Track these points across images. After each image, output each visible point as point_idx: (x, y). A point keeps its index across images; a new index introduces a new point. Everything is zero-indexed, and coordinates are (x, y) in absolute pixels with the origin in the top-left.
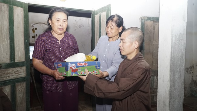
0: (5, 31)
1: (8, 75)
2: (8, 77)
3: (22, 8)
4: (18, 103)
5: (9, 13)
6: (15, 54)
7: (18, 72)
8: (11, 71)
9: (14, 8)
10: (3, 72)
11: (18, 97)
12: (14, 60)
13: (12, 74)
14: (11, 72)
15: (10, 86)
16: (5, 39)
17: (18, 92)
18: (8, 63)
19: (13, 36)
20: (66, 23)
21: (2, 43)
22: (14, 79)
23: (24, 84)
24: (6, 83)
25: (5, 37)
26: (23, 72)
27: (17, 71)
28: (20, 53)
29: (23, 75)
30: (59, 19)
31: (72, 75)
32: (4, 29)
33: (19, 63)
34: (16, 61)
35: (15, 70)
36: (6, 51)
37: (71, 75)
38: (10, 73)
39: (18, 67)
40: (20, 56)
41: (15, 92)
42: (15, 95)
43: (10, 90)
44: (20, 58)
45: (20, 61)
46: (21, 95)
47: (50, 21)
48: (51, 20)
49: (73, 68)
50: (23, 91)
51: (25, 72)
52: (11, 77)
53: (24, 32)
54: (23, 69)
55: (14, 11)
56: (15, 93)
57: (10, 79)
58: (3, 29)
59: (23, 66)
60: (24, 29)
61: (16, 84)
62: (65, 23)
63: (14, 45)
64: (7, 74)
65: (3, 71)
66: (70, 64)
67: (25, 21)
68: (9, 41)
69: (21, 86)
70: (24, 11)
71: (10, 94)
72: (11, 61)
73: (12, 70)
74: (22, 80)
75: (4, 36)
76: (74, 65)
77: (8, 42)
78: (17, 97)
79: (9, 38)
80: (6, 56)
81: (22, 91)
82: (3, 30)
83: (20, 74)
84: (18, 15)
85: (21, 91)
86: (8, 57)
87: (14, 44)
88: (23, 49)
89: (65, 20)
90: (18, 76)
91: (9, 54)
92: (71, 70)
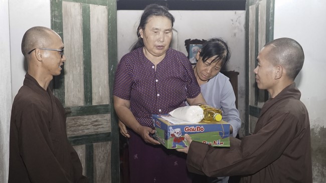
0: (77, 50)
1: (80, 128)
2: (80, 132)
3: (105, 7)
4: (97, 179)
5: (82, 19)
6: (93, 91)
7: (97, 123)
8: (86, 120)
9: (90, 8)
10: (73, 122)
11: (97, 168)
12: (91, 101)
13: (88, 125)
14: (86, 122)
15: (84, 146)
16: (77, 65)
17: (97, 160)
18: (82, 107)
19: (90, 58)
20: (170, 35)
21: (71, 72)
22: (91, 135)
23: (108, 145)
24: (78, 140)
25: (77, 61)
26: (105, 124)
27: (96, 121)
28: (100, 89)
29: (107, 129)
30: (157, 29)
31: (175, 146)
32: (74, 48)
33: (100, 107)
34: (94, 103)
35: (93, 120)
36: (78, 85)
37: (173, 147)
38: (84, 124)
39: (97, 114)
40: (100, 94)
41: (93, 158)
42: (93, 164)
43: (85, 153)
44: (101, 98)
45: (101, 104)
46: (103, 165)
47: (141, 30)
48: (144, 29)
49: (177, 136)
50: (106, 157)
51: (110, 124)
52: (86, 132)
53: (109, 51)
54: (105, 118)
55: (91, 13)
56: (93, 160)
57: (84, 134)
58: (72, 47)
59: (106, 112)
60: (109, 44)
61: (94, 144)
62: (168, 36)
63: (91, 75)
64: (79, 126)
65: (73, 119)
66: (171, 128)
67: (110, 29)
68: (82, 68)
69: (103, 148)
70: (109, 10)
71: (84, 161)
72: (87, 103)
73: (88, 119)
74: (105, 137)
75: (75, 59)
76: (178, 130)
77: (80, 69)
78: (95, 168)
79: (82, 63)
80: (78, 93)
81: (104, 157)
82: (73, 50)
83: (101, 126)
84: (98, 20)
85: (102, 157)
86: (81, 95)
87: (91, 72)
88: (106, 82)
89: (167, 30)
90: (97, 131)
91: (82, 90)
92: (173, 139)
